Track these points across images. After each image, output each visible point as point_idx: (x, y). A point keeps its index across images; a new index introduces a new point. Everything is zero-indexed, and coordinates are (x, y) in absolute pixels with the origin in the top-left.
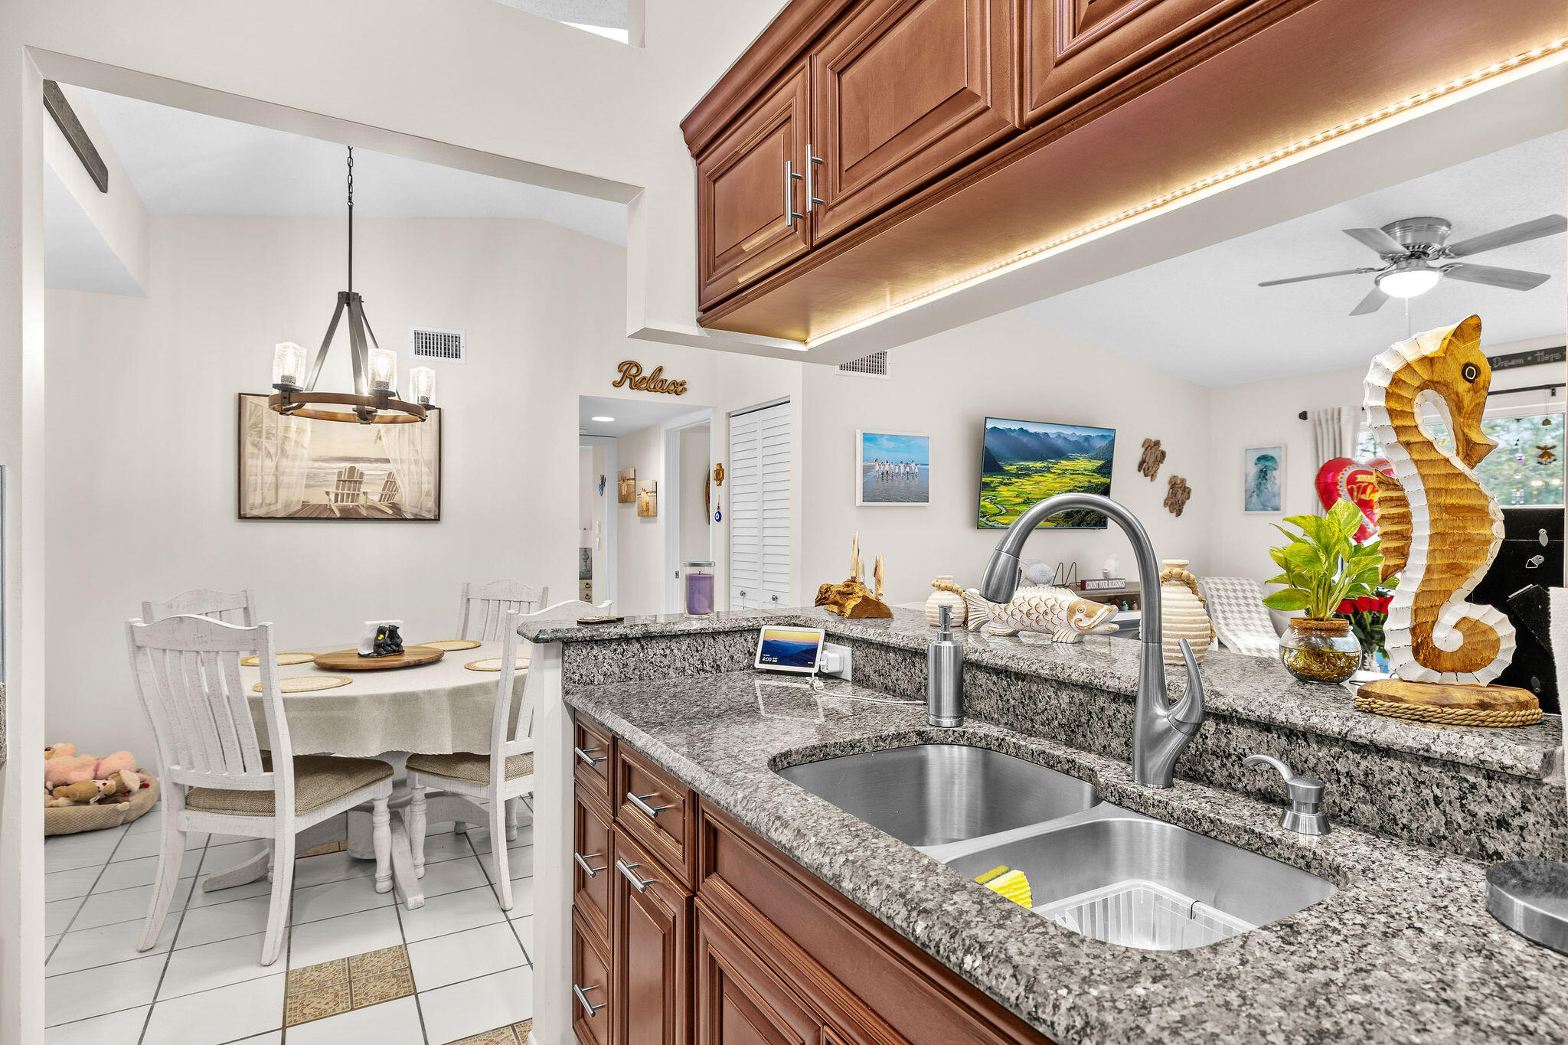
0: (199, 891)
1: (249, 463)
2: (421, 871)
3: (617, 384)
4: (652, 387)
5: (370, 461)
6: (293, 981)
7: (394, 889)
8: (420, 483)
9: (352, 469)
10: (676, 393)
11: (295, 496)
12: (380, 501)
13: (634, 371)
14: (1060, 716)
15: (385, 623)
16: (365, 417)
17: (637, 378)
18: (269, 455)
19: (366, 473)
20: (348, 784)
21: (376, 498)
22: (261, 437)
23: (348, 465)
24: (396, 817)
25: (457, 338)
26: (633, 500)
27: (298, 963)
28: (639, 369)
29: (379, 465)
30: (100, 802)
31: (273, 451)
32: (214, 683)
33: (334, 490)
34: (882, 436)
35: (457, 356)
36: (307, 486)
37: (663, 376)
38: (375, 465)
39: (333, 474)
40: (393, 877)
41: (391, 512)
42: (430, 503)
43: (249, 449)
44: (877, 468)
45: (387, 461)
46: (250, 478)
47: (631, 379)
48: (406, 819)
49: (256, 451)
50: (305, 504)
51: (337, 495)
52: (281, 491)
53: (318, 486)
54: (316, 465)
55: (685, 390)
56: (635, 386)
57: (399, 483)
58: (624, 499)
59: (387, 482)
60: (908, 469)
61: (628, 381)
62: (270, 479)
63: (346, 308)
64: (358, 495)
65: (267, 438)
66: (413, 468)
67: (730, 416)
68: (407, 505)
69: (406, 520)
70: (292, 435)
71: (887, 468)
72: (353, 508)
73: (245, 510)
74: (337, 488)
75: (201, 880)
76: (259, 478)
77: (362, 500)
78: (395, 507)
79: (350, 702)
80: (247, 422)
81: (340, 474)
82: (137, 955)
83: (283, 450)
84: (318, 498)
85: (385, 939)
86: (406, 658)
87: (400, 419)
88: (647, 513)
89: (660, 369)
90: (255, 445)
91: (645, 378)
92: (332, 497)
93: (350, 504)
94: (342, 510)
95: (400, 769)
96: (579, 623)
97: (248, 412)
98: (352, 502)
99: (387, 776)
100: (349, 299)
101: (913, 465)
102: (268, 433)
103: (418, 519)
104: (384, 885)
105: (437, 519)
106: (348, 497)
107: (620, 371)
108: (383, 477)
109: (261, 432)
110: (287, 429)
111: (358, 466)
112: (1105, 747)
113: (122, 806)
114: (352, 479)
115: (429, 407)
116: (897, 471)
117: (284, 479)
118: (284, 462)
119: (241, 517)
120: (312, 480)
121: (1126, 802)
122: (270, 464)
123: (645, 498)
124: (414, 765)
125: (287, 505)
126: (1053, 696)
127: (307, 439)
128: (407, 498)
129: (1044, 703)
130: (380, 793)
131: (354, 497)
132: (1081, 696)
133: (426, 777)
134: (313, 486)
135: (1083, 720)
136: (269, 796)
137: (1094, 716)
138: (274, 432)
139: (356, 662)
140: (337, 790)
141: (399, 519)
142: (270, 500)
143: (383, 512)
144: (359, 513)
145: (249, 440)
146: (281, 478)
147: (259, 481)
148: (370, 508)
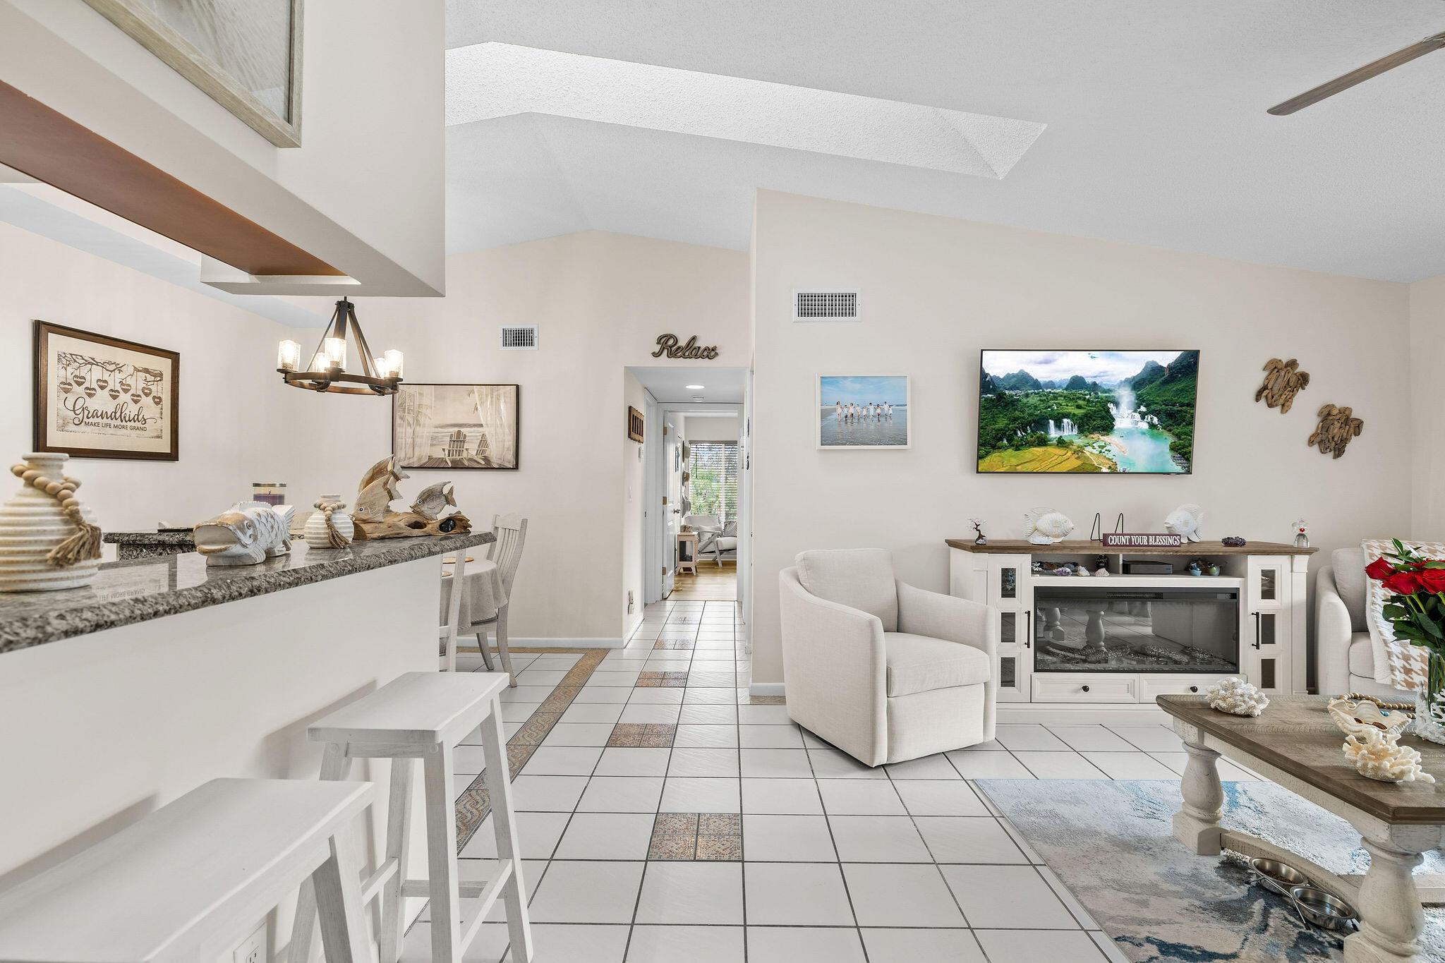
1: (398, 430)
3: (656, 355)
4: (687, 354)
5: (470, 426)
8: (502, 440)
9: (459, 432)
10: (710, 359)
11: (425, 452)
12: (477, 455)
13: (671, 342)
17: (674, 348)
18: (410, 424)
19: (467, 435)
21: (474, 453)
22: (404, 413)
23: (456, 429)
25: (531, 332)
28: (676, 341)
29: (476, 429)
31: (411, 422)
33: (448, 448)
34: (845, 378)
35: (530, 345)
36: (431, 445)
37: (697, 345)
38: (472, 429)
39: (446, 436)
41: (483, 463)
42: (510, 456)
43: (398, 421)
44: (839, 410)
45: (481, 425)
46: (398, 441)
47: (668, 349)
49: (402, 422)
50: (430, 458)
51: (449, 451)
52: (416, 448)
53: (438, 445)
54: (437, 430)
55: (717, 354)
56: (671, 355)
57: (488, 441)
59: (481, 440)
60: (879, 411)
61: (666, 351)
62: (410, 441)
64: (463, 450)
65: (408, 413)
66: (499, 430)
68: (495, 458)
69: (494, 468)
70: (423, 410)
71: (852, 410)
72: (459, 460)
74: (450, 447)
76: (404, 440)
77: (465, 455)
78: (486, 459)
80: (397, 403)
81: (451, 435)
83: (417, 421)
84: (438, 453)
89: (694, 338)
90: (401, 418)
91: (679, 348)
92: (447, 452)
93: (458, 458)
94: (453, 462)
97: (398, 396)
98: (459, 456)
101: (886, 407)
102: (409, 410)
103: (501, 468)
105: (516, 467)
106: (456, 453)
107: (659, 343)
108: (478, 437)
109: (405, 408)
110: (420, 406)
111: (464, 430)
114: (459, 440)
116: (865, 413)
117: (418, 441)
118: (418, 429)
120: (434, 441)
122: (410, 430)
125: (420, 459)
128: (495, 452)
131: (460, 452)
134: (435, 445)
141: (488, 467)
142: (410, 454)
143: (479, 463)
144: (463, 464)
145: (398, 415)
146: (416, 440)
147: (404, 443)
148: (470, 460)
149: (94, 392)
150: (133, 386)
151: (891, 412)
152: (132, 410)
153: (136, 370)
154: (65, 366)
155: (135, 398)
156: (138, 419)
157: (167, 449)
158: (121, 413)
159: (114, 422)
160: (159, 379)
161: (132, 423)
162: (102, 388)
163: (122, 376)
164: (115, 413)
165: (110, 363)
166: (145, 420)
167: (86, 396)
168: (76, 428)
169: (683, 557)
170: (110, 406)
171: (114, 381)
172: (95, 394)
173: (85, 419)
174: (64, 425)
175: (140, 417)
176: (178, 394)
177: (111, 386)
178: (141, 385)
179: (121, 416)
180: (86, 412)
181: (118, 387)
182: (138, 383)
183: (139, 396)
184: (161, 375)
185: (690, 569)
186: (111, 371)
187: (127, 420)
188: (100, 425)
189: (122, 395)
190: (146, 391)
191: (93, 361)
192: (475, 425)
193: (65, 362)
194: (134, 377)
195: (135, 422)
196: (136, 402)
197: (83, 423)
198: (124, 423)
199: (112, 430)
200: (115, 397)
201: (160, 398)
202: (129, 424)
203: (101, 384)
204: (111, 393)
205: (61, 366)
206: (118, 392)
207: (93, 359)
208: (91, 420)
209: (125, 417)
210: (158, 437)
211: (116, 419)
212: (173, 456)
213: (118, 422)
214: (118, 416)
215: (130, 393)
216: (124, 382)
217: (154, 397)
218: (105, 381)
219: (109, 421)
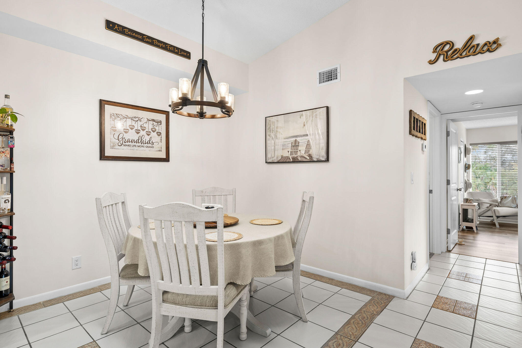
1: (268, 142)
3: (432, 62)
4: (464, 54)
8: (319, 144)
9: (296, 140)
10: (489, 51)
11: (279, 154)
12: (305, 154)
13: (447, 48)
17: (450, 53)
18: (273, 138)
19: (300, 142)
21: (304, 152)
22: (270, 132)
23: (294, 139)
25: (336, 70)
28: (452, 44)
33: (290, 150)
35: (335, 79)
36: (283, 149)
37: (475, 43)
41: (308, 158)
42: (323, 153)
43: (268, 137)
45: (307, 135)
46: (268, 148)
47: (444, 55)
49: (269, 138)
50: (282, 157)
51: (291, 152)
52: (276, 152)
53: (286, 149)
55: (498, 46)
56: (448, 59)
57: (311, 144)
59: (307, 144)
61: (442, 57)
62: (273, 148)
64: (298, 151)
65: (272, 132)
68: (314, 155)
69: (314, 161)
70: (279, 130)
72: (296, 157)
73: (267, 160)
74: (291, 150)
76: (270, 147)
77: (299, 154)
78: (310, 156)
80: (267, 128)
81: (292, 143)
83: (276, 136)
84: (286, 154)
89: (472, 38)
90: (269, 136)
91: (456, 50)
93: (295, 156)
94: (293, 158)
97: (267, 123)
98: (296, 155)
103: (319, 161)
106: (294, 153)
107: (435, 52)
109: (271, 130)
110: (277, 128)
111: (298, 139)
114: (296, 145)
118: (277, 141)
119: (266, 163)
122: (273, 142)
125: (277, 158)
128: (315, 151)
131: (296, 152)
134: (284, 149)
138: (274, 130)
141: (312, 161)
142: (273, 156)
143: (306, 158)
144: (298, 159)
145: (268, 133)
146: (276, 147)
147: (270, 149)
148: (302, 157)
149: (128, 131)
150: (147, 128)
152: (147, 138)
153: (149, 120)
154: (114, 119)
155: (148, 133)
156: (149, 142)
157: (164, 157)
158: (141, 140)
159: (138, 144)
160: (159, 124)
161: (147, 145)
162: (132, 129)
163: (141, 123)
164: (138, 140)
165: (135, 117)
166: (153, 143)
167: (124, 133)
168: (119, 147)
169: (466, 219)
170: (136, 137)
171: (137, 126)
172: (128, 132)
173: (124, 143)
174: (114, 146)
175: (151, 142)
176: (169, 131)
177: (136, 128)
178: (151, 127)
179: (141, 141)
180: (124, 140)
181: (139, 128)
182: (149, 126)
183: (150, 132)
184: (161, 122)
185: (471, 228)
186: (136, 121)
187: (144, 143)
188: (131, 146)
189: (141, 131)
190: (153, 130)
191: (127, 117)
192: (304, 135)
193: (113, 118)
194: (147, 123)
195: (148, 144)
196: (148, 135)
197: (123, 145)
198: (143, 145)
199: (137, 148)
200: (138, 133)
201: (160, 133)
202: (145, 145)
203: (131, 127)
204: (136, 131)
205: (112, 119)
206: (140, 130)
207: (127, 116)
208: (127, 144)
209: (143, 142)
210: (160, 151)
211: (139, 143)
212: (167, 159)
213: (140, 144)
214: (140, 141)
215: (134, 129)
216: (142, 126)
217: (157, 133)
218: (134, 126)
219: (135, 144)
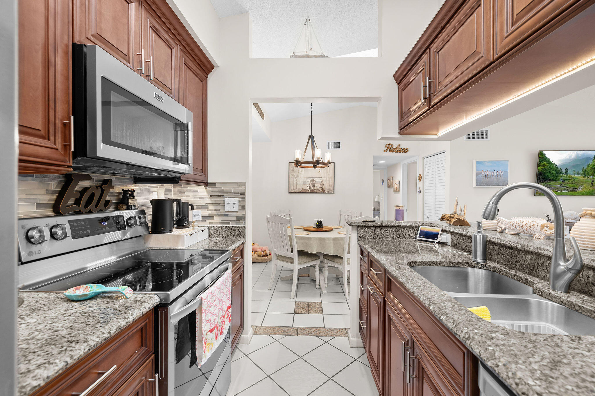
0: (279, 280)
1: (291, 179)
2: (327, 285)
4: (397, 151)
5: (317, 177)
6: (297, 304)
7: (320, 288)
8: (329, 183)
9: (313, 180)
10: (405, 152)
11: (300, 187)
13: (391, 146)
14: (526, 264)
15: (319, 220)
16: (315, 167)
17: (391, 149)
18: (295, 177)
19: (316, 181)
20: (309, 260)
21: (319, 187)
22: (293, 173)
23: (312, 179)
24: (321, 270)
25: (339, 143)
26: (392, 186)
27: (298, 300)
30: (262, 256)
31: (296, 176)
32: (282, 231)
33: (309, 185)
34: (485, 161)
35: (339, 148)
36: (303, 185)
37: (400, 147)
38: (318, 179)
39: (309, 181)
40: (320, 285)
42: (332, 189)
43: (291, 176)
44: (483, 173)
45: (321, 177)
46: (291, 183)
47: (389, 149)
48: (323, 271)
50: (303, 189)
51: (310, 187)
52: (297, 186)
53: (306, 184)
54: (306, 179)
55: (408, 151)
56: (391, 151)
57: (324, 183)
58: (389, 186)
59: (321, 183)
60: (498, 173)
61: (389, 150)
62: (295, 183)
63: (310, 139)
65: (295, 173)
66: (328, 179)
67: (424, 158)
68: (326, 189)
69: (326, 193)
70: (300, 172)
71: (488, 173)
72: (313, 190)
75: (280, 277)
76: (293, 183)
77: (315, 188)
78: (323, 190)
79: (309, 239)
80: (290, 170)
82: (268, 290)
83: (298, 176)
84: (305, 187)
85: (318, 300)
86: (324, 229)
87: (323, 167)
88: (397, 191)
89: (399, 145)
90: (292, 175)
91: (394, 148)
94: (311, 191)
95: (322, 258)
96: (362, 221)
97: (291, 167)
99: (319, 259)
100: (311, 137)
101: (500, 172)
103: (329, 193)
104: (318, 287)
105: (333, 193)
107: (386, 147)
110: (299, 170)
111: (314, 179)
112: (544, 277)
113: (266, 258)
114: (313, 183)
115: (330, 163)
116: (492, 174)
117: (298, 183)
118: (298, 179)
119: (289, 192)
120: (304, 183)
121: (544, 295)
122: (295, 179)
123: (396, 186)
124: (325, 257)
125: (299, 190)
126: (523, 256)
127: (303, 172)
128: (326, 187)
129: (520, 258)
130: (317, 263)
131: (313, 187)
132: (535, 257)
133: (327, 260)
135: (535, 266)
136: (292, 259)
137: (540, 265)
138: (296, 171)
139: (312, 229)
140: (307, 260)
141: (324, 192)
142: (295, 188)
143: (320, 191)
144: (315, 191)
148: (317, 190)
151: (502, 173)
192: (319, 177)
